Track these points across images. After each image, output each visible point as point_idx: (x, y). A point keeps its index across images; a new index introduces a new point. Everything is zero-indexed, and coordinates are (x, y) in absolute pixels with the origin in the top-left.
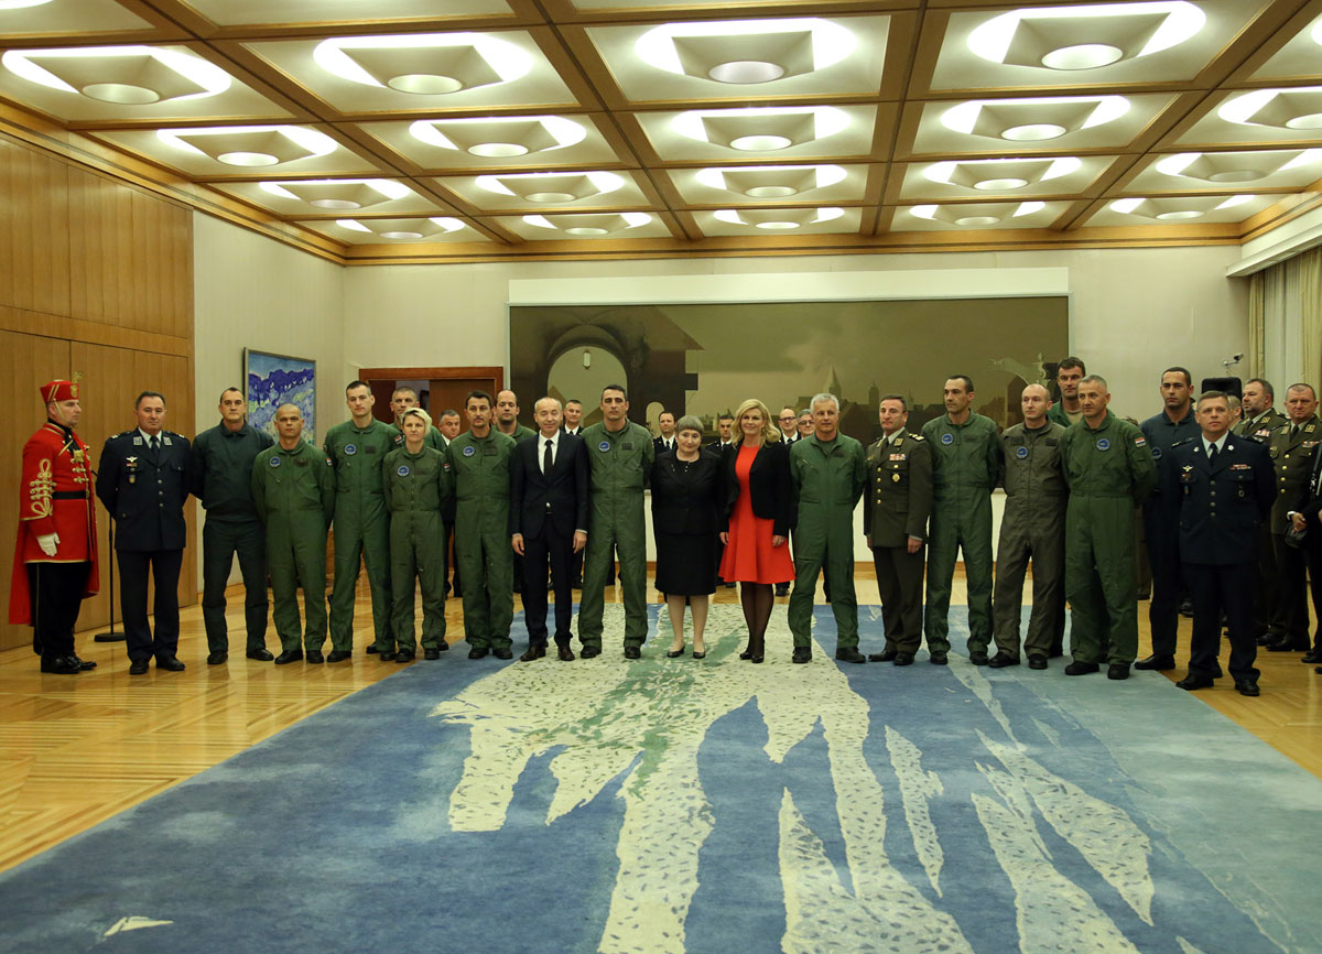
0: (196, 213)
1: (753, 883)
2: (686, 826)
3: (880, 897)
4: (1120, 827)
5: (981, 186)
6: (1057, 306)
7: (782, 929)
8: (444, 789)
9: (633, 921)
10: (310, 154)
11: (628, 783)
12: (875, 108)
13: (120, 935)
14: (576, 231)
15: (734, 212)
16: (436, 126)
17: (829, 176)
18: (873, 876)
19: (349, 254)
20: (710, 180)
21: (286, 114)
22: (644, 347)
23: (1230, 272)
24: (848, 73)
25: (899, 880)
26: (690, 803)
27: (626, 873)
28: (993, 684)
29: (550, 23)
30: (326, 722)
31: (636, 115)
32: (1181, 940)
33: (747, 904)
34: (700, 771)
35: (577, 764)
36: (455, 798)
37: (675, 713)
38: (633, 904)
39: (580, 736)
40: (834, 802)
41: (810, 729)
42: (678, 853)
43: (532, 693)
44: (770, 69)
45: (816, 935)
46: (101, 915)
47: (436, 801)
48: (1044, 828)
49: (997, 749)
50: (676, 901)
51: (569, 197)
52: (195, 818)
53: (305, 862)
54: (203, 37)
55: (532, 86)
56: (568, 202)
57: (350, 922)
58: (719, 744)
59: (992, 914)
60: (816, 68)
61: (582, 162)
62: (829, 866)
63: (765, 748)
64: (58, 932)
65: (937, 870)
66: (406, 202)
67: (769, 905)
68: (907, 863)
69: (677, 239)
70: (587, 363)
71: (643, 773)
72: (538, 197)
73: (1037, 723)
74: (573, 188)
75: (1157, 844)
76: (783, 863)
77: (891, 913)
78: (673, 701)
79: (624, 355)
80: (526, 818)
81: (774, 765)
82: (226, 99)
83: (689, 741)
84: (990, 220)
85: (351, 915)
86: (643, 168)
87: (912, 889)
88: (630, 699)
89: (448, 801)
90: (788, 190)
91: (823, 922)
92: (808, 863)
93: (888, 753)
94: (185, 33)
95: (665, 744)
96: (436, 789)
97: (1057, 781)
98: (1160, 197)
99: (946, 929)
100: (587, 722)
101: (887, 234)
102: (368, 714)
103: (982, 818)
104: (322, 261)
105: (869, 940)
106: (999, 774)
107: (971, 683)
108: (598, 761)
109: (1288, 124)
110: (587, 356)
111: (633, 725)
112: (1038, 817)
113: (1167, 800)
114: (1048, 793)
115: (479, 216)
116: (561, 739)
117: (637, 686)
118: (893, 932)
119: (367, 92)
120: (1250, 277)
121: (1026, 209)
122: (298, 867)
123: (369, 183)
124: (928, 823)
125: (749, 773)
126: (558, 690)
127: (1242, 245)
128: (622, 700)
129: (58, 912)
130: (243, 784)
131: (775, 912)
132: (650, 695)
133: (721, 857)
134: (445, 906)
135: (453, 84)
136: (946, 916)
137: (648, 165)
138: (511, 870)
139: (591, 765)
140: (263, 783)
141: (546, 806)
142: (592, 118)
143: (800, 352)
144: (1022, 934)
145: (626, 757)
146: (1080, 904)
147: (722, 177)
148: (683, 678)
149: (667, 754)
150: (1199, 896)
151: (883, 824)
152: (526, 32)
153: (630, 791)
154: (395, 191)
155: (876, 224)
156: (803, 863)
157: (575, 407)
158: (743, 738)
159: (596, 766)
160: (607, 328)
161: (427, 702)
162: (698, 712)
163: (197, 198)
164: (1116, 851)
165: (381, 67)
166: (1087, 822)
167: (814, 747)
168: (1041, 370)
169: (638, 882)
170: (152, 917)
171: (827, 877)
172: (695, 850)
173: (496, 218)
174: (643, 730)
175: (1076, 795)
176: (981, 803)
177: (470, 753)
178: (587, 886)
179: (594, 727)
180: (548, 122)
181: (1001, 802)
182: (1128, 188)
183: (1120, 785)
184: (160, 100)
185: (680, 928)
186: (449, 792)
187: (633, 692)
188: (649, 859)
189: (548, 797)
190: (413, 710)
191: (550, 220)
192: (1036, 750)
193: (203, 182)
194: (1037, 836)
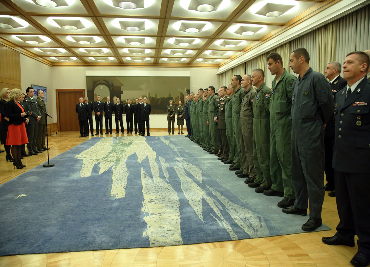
0: (21, 54)
1: (137, 182)
2: (124, 174)
3: (159, 183)
4: (198, 169)
5: (175, 54)
6: (188, 79)
7: (142, 189)
8: (79, 170)
9: (116, 189)
10: (45, 42)
11: (113, 167)
12: (156, 38)
13: (20, 197)
14: (99, 61)
15: (130, 58)
16: (72, 37)
17: (148, 51)
18: (157, 180)
19: (53, 64)
20: (125, 51)
21: (41, 33)
22: (113, 85)
23: (217, 73)
24: (151, 31)
25: (161, 180)
26: (125, 170)
27: (114, 182)
28: (177, 148)
29: (95, 16)
30: (54, 160)
31: (112, 37)
32: (206, 185)
33: (136, 185)
34: (126, 165)
35: (104, 165)
36: (81, 171)
37: (121, 155)
38: (116, 187)
39: (104, 160)
40: (150, 168)
41: (146, 157)
42: (123, 178)
43: (94, 153)
44: (137, 29)
45: (148, 189)
46: (15, 195)
47: (78, 172)
48: (185, 170)
49: (178, 159)
50: (123, 186)
51: (98, 53)
52: (31, 177)
53: (54, 184)
54: (23, 14)
55: (91, 29)
56: (98, 54)
57: (64, 193)
58: (130, 160)
59: (177, 184)
60: (146, 29)
61: (100, 46)
62: (150, 179)
63: (138, 160)
64: (7, 198)
65: (168, 178)
66: (65, 53)
67: (140, 185)
68: (163, 177)
69: (119, 63)
70: (102, 88)
71: (116, 166)
72: (92, 53)
73: (185, 154)
74: (99, 51)
75: (203, 171)
76: (142, 179)
77: (160, 185)
78: (121, 153)
79: (109, 87)
80: (95, 174)
81: (140, 163)
82: (27, 29)
83: (124, 160)
84: (177, 61)
85: (64, 191)
86: (113, 48)
87: (164, 181)
88: (113, 153)
89: (80, 172)
90: (140, 54)
91: (149, 187)
92: (146, 178)
93: (159, 160)
94: (19, 13)
95: (120, 161)
96: (77, 170)
97: (188, 163)
98: (206, 58)
99: (169, 187)
100: (105, 158)
101: (158, 63)
102: (62, 158)
103: (175, 170)
104: (48, 66)
105: (157, 189)
106: (178, 163)
107: (174, 148)
108: (107, 164)
109: (226, 46)
110: (102, 87)
111: (113, 158)
112: (184, 169)
113: (205, 165)
114: (186, 165)
115: (80, 57)
116: (100, 161)
117: (114, 151)
118: (161, 188)
119: (58, 29)
120: (220, 74)
121: (183, 60)
122: (53, 184)
123: (58, 49)
124: (166, 171)
125: (135, 165)
126: (99, 152)
127: (219, 68)
128: (111, 154)
129: (6, 195)
130: (40, 171)
131: (141, 186)
132: (116, 152)
133: (131, 178)
134: (82, 189)
135: (75, 28)
136: (169, 185)
137: (114, 47)
138: (93, 183)
139: (106, 165)
140: (43, 171)
141: (98, 172)
142: (103, 37)
143: (143, 87)
144: (182, 186)
145: (113, 163)
146: (191, 181)
147: (128, 50)
148: (122, 150)
149: (120, 162)
150: (209, 179)
151: (159, 172)
152: (90, 18)
153: (114, 169)
154: (63, 51)
155: (156, 61)
156: (145, 178)
157: (99, 97)
158: (134, 159)
159: (107, 165)
160: (105, 81)
161: (74, 155)
162: (125, 155)
163: (21, 51)
164: (197, 173)
165: (61, 23)
166: (192, 169)
167: (147, 160)
168: (185, 90)
169: (117, 183)
170: (26, 194)
171: (150, 180)
172: (126, 178)
173: (84, 57)
174: (115, 159)
175: (191, 165)
176: (175, 167)
177: (83, 164)
178: (107, 184)
179: (106, 158)
180: (94, 37)
181: (179, 167)
182: (200, 56)
183: (198, 163)
184: (13, 28)
185: (125, 190)
186: (80, 170)
187: (113, 152)
188: (118, 179)
189: (99, 170)
190: (71, 157)
191: (94, 58)
192: (184, 158)
193: (22, 47)
194: (184, 172)
